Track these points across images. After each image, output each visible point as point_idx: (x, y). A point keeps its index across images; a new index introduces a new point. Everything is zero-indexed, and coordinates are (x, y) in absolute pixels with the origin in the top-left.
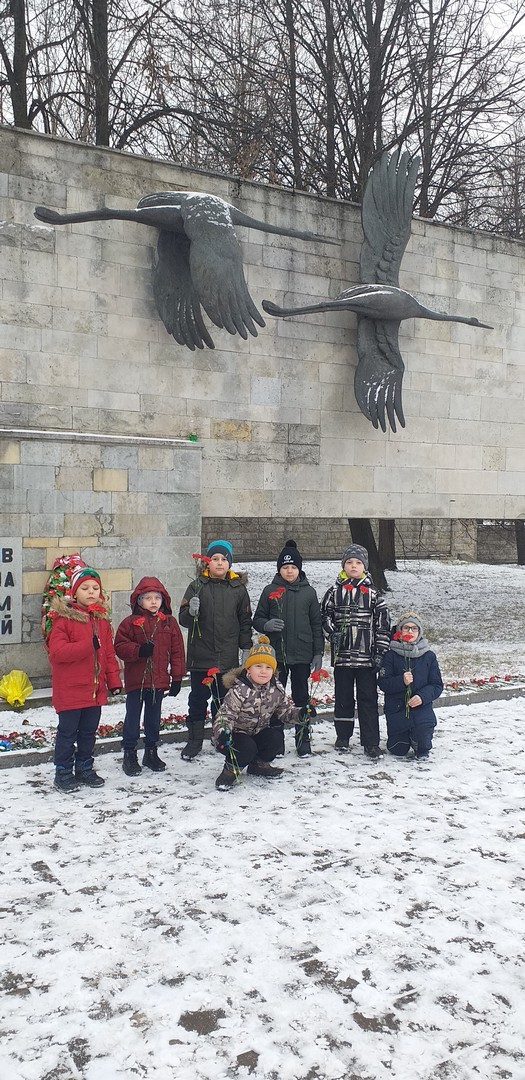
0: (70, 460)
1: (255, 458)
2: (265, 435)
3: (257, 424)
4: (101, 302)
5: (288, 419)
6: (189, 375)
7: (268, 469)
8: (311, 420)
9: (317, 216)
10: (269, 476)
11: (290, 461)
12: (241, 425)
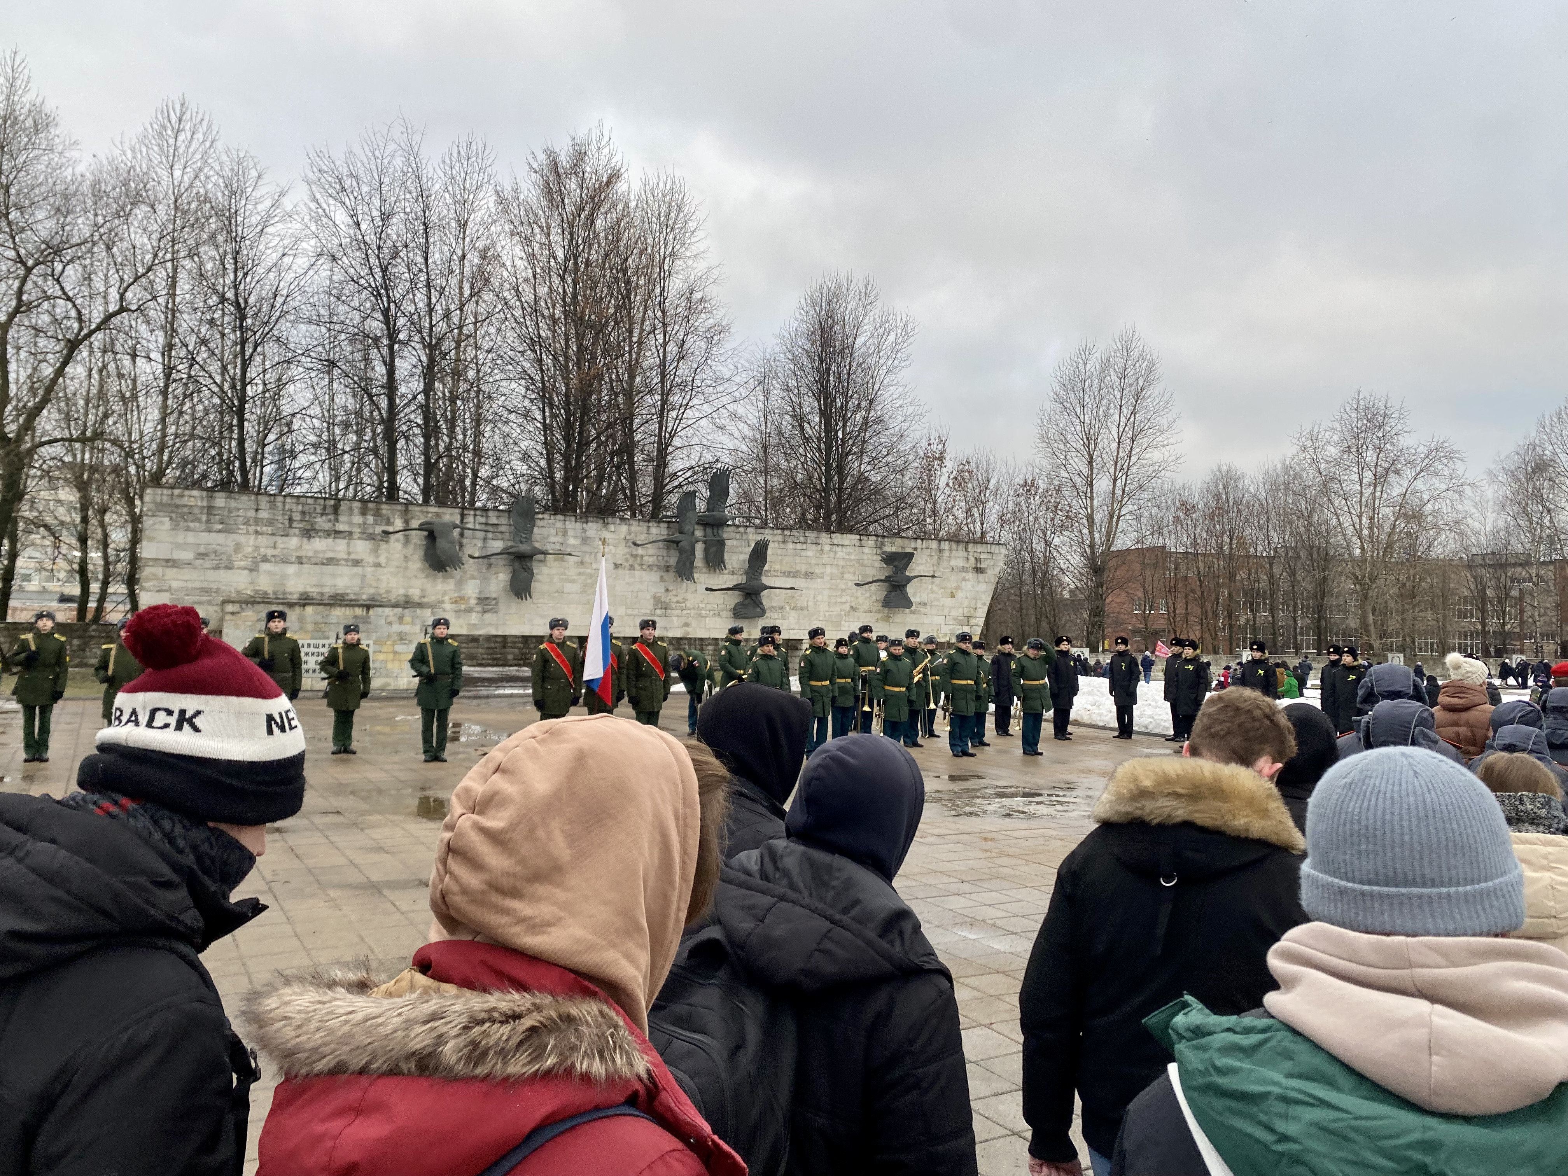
0: (391, 613)
1: (470, 610)
2: (473, 602)
3: (469, 598)
4: (406, 557)
5: (482, 596)
6: (440, 580)
7: (474, 615)
8: (494, 595)
9: (498, 517)
10: (474, 618)
11: (485, 612)
12: (462, 598)
